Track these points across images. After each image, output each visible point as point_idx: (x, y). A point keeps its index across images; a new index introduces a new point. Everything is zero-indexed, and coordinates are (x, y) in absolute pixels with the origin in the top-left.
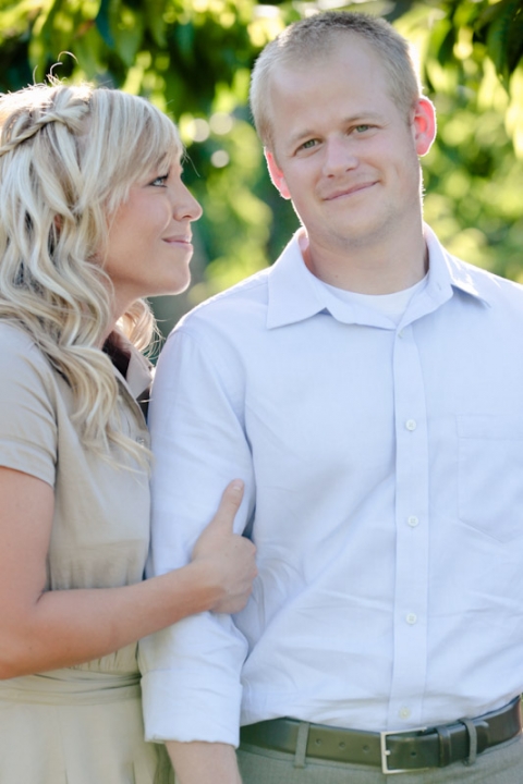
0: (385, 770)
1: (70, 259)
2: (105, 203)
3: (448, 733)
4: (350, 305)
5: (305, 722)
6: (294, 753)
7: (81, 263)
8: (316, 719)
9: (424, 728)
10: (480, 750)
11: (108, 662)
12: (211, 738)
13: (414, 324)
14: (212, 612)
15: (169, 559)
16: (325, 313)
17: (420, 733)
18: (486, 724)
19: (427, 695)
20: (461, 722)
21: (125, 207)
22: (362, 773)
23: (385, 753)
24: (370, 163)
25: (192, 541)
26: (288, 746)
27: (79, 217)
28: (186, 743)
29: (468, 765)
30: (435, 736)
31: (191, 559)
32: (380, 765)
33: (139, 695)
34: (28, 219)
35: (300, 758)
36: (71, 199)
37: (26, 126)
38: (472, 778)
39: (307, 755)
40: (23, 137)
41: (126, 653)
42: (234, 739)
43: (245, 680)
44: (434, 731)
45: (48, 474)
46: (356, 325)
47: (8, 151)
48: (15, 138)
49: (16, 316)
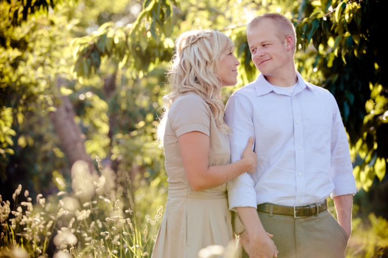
0: (295, 217)
1: (210, 73)
2: (219, 59)
3: (312, 207)
4: (278, 90)
5: (272, 204)
6: (269, 213)
7: (213, 74)
8: (275, 203)
9: (305, 205)
10: (319, 213)
11: (220, 188)
12: (251, 206)
13: (296, 95)
14: (248, 173)
15: (236, 158)
16: (272, 92)
17: (304, 207)
18: (320, 205)
19: (306, 196)
20: (314, 204)
21: (224, 60)
22: (289, 218)
23: (295, 212)
24: (268, 54)
25: (241, 153)
26: (267, 211)
27: (212, 61)
28: (244, 207)
29: (316, 216)
30: (308, 207)
31: (242, 158)
32: (293, 216)
33: (227, 197)
34: (199, 61)
35: (271, 215)
36: (210, 56)
37: (193, 39)
38: (317, 220)
39: (273, 214)
40: (193, 42)
41: (224, 185)
42: (256, 207)
43: (257, 192)
44: (308, 206)
45: (208, 134)
46: (281, 95)
47: (188, 46)
48: (190, 42)
49: (194, 91)
